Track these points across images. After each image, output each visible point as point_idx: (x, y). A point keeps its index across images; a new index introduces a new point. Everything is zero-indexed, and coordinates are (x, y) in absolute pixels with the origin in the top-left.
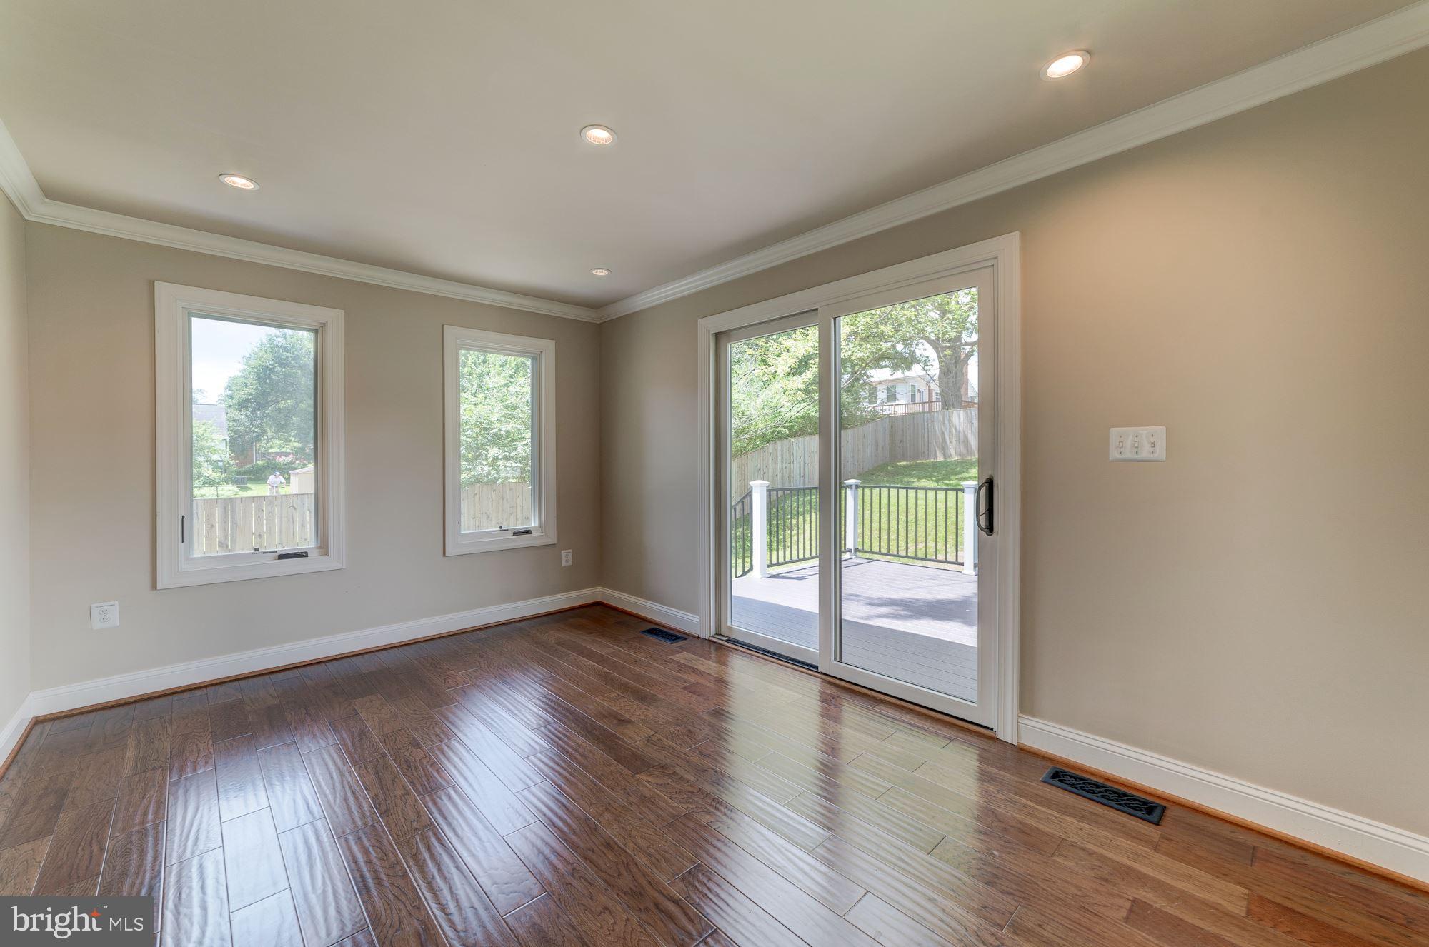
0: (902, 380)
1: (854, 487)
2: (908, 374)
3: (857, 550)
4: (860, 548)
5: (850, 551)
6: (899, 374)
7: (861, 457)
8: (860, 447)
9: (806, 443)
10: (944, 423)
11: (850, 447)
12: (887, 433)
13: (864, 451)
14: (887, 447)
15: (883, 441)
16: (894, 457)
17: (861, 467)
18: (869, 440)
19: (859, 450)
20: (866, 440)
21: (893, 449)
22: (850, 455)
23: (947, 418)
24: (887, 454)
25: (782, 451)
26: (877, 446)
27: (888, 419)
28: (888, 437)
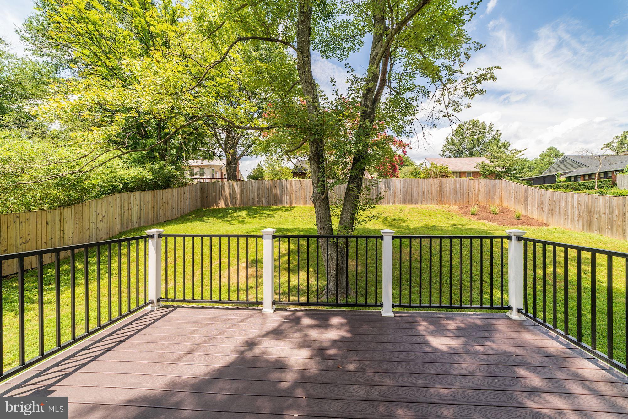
0: (208, 166)
1: (156, 236)
2: (211, 163)
3: (159, 300)
4: (163, 296)
5: (152, 302)
6: (206, 162)
7: (182, 206)
8: (182, 200)
9: (142, 196)
10: (230, 188)
11: (175, 199)
12: (199, 192)
13: (184, 202)
14: (199, 200)
15: (197, 196)
16: (203, 206)
17: (182, 211)
18: (187, 196)
19: (181, 202)
20: (185, 195)
21: (202, 201)
22: (175, 204)
23: (231, 185)
24: (199, 204)
25: (121, 201)
26: (192, 199)
27: (199, 184)
28: (199, 194)
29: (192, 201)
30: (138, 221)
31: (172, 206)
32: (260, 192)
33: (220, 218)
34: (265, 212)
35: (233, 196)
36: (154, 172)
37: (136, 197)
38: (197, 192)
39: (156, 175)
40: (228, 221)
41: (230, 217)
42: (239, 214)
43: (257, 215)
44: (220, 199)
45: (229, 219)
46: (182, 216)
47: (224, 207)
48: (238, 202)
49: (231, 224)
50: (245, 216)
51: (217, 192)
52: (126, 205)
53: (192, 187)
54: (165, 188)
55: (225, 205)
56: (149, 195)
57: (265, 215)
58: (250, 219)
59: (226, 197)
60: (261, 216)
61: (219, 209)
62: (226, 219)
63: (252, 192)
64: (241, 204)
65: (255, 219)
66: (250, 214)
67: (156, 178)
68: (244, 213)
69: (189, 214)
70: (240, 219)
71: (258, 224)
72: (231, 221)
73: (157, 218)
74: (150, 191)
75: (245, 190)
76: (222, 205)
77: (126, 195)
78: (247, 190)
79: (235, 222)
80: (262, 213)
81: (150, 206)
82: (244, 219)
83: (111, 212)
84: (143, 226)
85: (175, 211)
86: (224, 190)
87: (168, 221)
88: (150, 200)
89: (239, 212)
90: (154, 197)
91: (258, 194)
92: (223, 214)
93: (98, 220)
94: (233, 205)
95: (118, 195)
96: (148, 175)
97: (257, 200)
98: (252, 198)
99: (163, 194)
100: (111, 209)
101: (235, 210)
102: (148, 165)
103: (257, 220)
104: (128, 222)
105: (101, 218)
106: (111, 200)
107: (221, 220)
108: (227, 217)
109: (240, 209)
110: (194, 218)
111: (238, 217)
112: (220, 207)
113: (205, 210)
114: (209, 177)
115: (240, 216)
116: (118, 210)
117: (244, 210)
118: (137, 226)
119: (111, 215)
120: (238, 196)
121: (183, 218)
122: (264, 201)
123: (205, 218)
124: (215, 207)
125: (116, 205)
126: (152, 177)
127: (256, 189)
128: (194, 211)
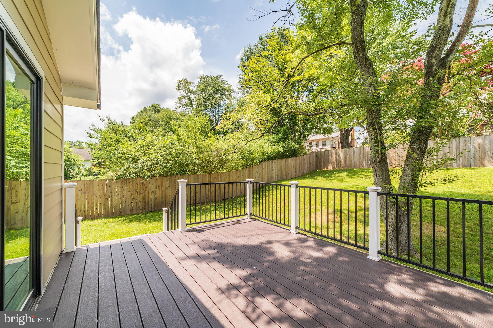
0: (328, 139)
1: (249, 183)
2: (330, 136)
7: (303, 168)
8: (303, 164)
9: (278, 162)
10: (336, 155)
11: (298, 164)
12: (315, 158)
13: (304, 166)
14: (315, 164)
15: (313, 162)
16: (317, 168)
17: (303, 172)
18: (306, 161)
19: (302, 165)
20: (305, 161)
21: (317, 165)
22: (298, 167)
23: (337, 153)
24: (314, 167)
25: (268, 165)
26: (310, 163)
27: (315, 153)
28: (315, 160)
29: (310, 165)
30: (277, 177)
31: (296, 168)
32: (361, 156)
33: (326, 177)
34: (363, 173)
35: (338, 161)
36: (284, 147)
37: (275, 163)
38: (313, 159)
39: (285, 149)
40: (330, 179)
41: (334, 177)
42: (341, 174)
43: (355, 176)
44: (329, 163)
45: (332, 178)
46: (302, 175)
47: (332, 169)
48: (342, 165)
49: (332, 182)
50: (345, 176)
51: (327, 158)
52: (270, 168)
53: (310, 155)
54: (291, 157)
55: (333, 168)
56: (282, 161)
57: (362, 176)
58: (348, 179)
59: (333, 162)
60: (359, 177)
61: (328, 171)
62: (329, 178)
63: (354, 157)
64: (345, 167)
65: (353, 179)
66: (350, 175)
67: (285, 151)
68: (344, 174)
69: (307, 174)
70: (340, 178)
71: (353, 183)
72: (333, 179)
73: (287, 176)
74: (283, 159)
75: (348, 156)
76: (330, 168)
77: (270, 162)
78: (350, 156)
79: (336, 181)
80: (360, 175)
81: (283, 168)
82: (343, 179)
83: (263, 172)
84: (279, 181)
85: (298, 172)
86: (332, 156)
87: (293, 178)
88: (283, 165)
89: (341, 173)
90: (285, 163)
91: (359, 159)
92: (328, 174)
93: (258, 176)
94: (339, 168)
95: (266, 162)
96: (281, 150)
97: (358, 163)
98: (354, 162)
99: (291, 161)
100: (263, 170)
101: (339, 172)
102: (281, 143)
103: (354, 180)
104: (271, 178)
105: (259, 174)
106: (263, 165)
107: (326, 179)
108: (331, 177)
109: (343, 171)
110: (309, 177)
111: (339, 176)
112: (329, 169)
113: (318, 172)
114: (329, 147)
115: (341, 176)
116: (267, 170)
117: (346, 171)
118: (276, 180)
119: (263, 173)
120: (343, 161)
121: (303, 176)
122: (365, 164)
123: (315, 177)
124: (326, 169)
125: (265, 168)
126: (282, 151)
127: (358, 155)
128: (311, 172)
